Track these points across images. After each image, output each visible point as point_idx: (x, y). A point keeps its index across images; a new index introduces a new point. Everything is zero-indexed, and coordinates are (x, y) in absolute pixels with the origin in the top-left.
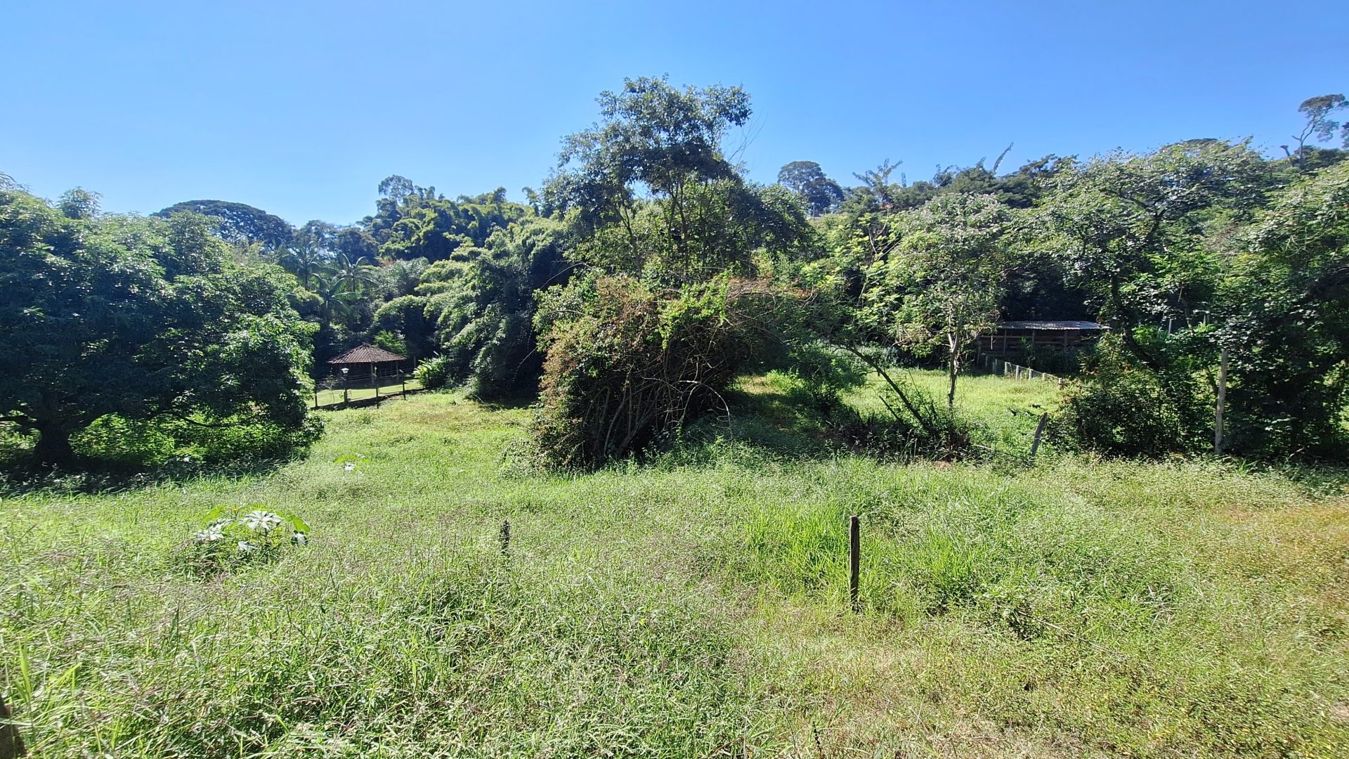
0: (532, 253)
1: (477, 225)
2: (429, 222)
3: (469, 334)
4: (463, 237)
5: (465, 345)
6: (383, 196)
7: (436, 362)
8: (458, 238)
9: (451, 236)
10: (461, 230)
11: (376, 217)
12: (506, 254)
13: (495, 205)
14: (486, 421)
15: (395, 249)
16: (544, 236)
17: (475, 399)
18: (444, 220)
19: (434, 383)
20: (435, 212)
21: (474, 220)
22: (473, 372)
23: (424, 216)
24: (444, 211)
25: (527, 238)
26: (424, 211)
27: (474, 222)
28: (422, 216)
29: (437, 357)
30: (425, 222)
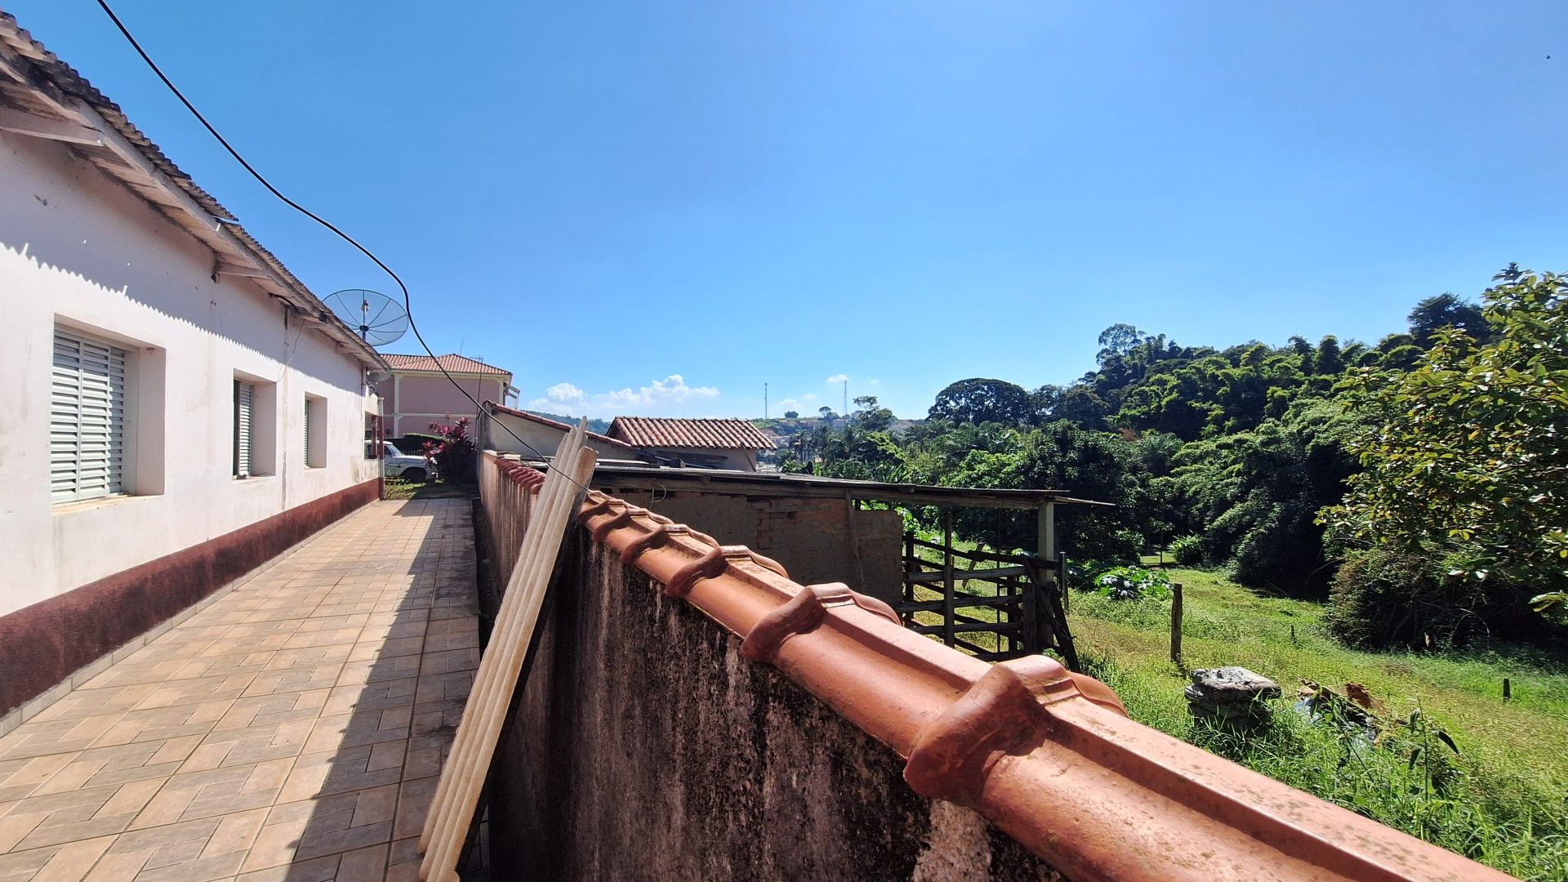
0: (1311, 444)
1: (1228, 389)
2: (1172, 389)
3: (1231, 519)
4: (1211, 405)
5: (1226, 528)
6: (1103, 346)
7: (1191, 540)
8: (1205, 406)
9: (1197, 404)
10: (1209, 396)
11: (1099, 373)
12: (1278, 441)
13: (1251, 367)
14: (1258, 606)
15: (1131, 415)
16: (1325, 427)
17: (1237, 582)
18: (1188, 387)
19: (1189, 559)
20: (1178, 379)
21: (1225, 385)
22: (1234, 554)
23: (1165, 382)
24: (1190, 378)
25: (1305, 428)
26: (1166, 377)
27: (1225, 388)
28: (1162, 383)
29: (1192, 535)
30: (1166, 389)
